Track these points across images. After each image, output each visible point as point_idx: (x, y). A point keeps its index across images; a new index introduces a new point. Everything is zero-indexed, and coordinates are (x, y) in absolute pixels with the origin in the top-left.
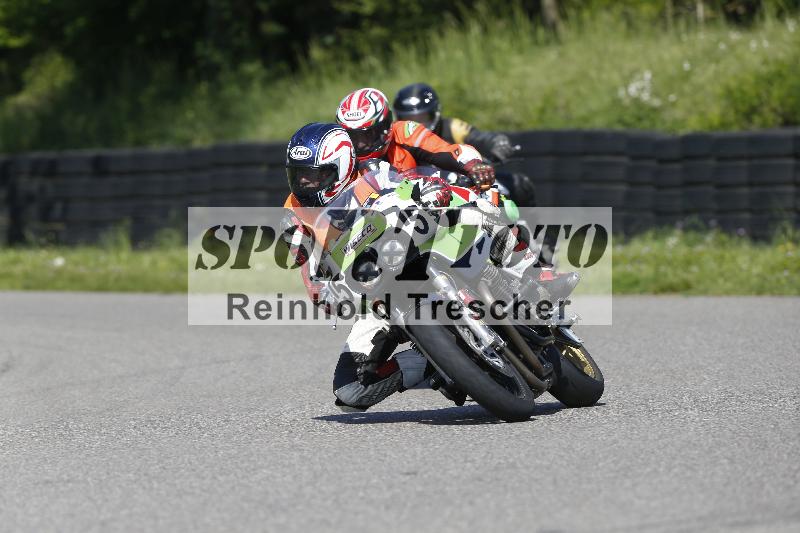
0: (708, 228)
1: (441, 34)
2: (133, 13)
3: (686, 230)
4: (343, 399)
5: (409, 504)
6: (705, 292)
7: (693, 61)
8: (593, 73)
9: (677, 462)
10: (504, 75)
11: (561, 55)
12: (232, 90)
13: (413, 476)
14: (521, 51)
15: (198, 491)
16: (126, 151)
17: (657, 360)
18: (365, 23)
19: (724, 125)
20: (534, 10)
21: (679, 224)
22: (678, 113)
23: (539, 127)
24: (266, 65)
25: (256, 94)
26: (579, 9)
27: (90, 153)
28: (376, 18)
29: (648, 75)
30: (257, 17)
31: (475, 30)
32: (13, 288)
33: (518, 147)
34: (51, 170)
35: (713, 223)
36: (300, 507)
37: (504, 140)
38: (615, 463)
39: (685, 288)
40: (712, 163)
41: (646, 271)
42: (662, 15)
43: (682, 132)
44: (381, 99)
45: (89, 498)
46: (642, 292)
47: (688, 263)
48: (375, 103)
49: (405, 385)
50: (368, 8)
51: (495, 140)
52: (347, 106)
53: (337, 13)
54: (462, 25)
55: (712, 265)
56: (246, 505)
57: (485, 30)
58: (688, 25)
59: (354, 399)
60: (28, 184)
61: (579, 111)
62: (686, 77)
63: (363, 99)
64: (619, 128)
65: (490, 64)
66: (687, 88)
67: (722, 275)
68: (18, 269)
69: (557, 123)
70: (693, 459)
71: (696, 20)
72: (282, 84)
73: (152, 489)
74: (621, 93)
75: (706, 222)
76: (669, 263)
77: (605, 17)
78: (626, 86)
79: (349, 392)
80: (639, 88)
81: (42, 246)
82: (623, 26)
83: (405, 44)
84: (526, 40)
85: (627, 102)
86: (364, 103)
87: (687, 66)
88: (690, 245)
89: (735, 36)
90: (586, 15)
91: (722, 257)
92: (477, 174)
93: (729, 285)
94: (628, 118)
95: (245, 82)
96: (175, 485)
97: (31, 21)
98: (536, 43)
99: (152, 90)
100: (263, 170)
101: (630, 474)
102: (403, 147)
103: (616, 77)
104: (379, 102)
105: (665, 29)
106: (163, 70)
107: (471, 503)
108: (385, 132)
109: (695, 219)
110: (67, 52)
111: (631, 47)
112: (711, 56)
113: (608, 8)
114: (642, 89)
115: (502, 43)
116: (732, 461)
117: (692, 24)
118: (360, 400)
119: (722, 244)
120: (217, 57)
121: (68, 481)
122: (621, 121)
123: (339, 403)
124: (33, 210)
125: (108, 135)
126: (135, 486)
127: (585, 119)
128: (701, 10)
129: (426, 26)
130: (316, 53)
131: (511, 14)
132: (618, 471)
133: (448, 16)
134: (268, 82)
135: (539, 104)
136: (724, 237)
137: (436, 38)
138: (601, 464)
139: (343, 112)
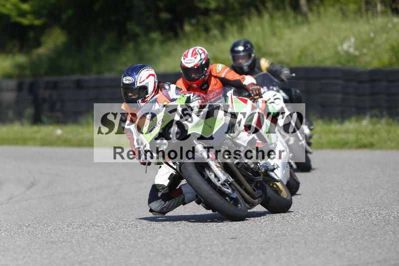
0: (382, 116)
1: (250, 19)
2: (96, 8)
3: (372, 117)
4: (153, 208)
5: (233, 254)
6: (381, 148)
7: (375, 33)
8: (325, 38)
9: (367, 233)
10: (280, 39)
11: (309, 29)
12: (145, 47)
13: (235, 239)
14: (289, 27)
15: (127, 247)
16: (92, 76)
17: (357, 182)
18: (211, 13)
19: (391, 64)
20: (296, 6)
21: (368, 113)
22: (368, 59)
23: (299, 65)
24: (162, 33)
25: (157, 48)
26: (318, 6)
27: (75, 77)
28: (217, 10)
29: (353, 40)
30: (158, 10)
31: (266, 16)
32: (35, 145)
33: (294, 75)
34: (54, 86)
35: (385, 113)
36: (178, 255)
37: (287, 71)
38: (336, 233)
39: (371, 146)
40: (385, 83)
41: (352, 137)
42: (360, 10)
43: (369, 68)
44: (204, 52)
45: (73, 250)
46: (350, 148)
47: (372, 133)
48: (200, 54)
49: (185, 201)
50: (213, 5)
51: (282, 70)
52: (186, 56)
53: (197, 8)
54: (260, 14)
55: (385, 135)
56: (151, 254)
57: (272, 17)
58: (373, 14)
59: (159, 209)
60: (43, 93)
61: (318, 58)
62: (372, 40)
63: (194, 52)
64: (338, 66)
65: (274, 34)
66: (372, 46)
67: (389, 139)
68: (38, 136)
69: (307, 63)
70: (375, 231)
71: (377, 12)
72: (170, 43)
73: (104, 245)
74: (339, 48)
75: (381, 113)
76: (363, 133)
77: (331, 10)
78: (342, 45)
79: (156, 205)
80: (348, 46)
81: (50, 124)
82: (340, 15)
83: (231, 23)
84: (292, 21)
85: (342, 53)
86: (194, 54)
87: (372, 35)
88: (373, 124)
89: (396, 20)
90: (322, 9)
91: (390, 131)
92: (252, 91)
93: (393, 145)
94: (343, 61)
95: (152, 42)
96: (116, 244)
97: (45, 12)
98: (297, 23)
99: (105, 46)
101: (343, 239)
102: (216, 77)
103: (336, 40)
104: (203, 54)
105: (361, 17)
106: (111, 37)
107: (264, 253)
108: (206, 69)
109: (376, 111)
110: (63, 28)
111: (345, 26)
112: (384, 29)
113: (333, 6)
114: (350, 47)
115: (279, 23)
116: (394, 233)
117: (375, 14)
118: (162, 209)
119: (389, 124)
120: (138, 30)
121: (63, 242)
122: (339, 62)
123: (151, 211)
124: (46, 106)
125: (83, 69)
126: (96, 244)
127: (321, 61)
128: (379, 7)
129: (242, 14)
130: (187, 28)
131: (284, 8)
132: (337, 238)
133: (253, 10)
134: (163, 42)
135: (298, 53)
136: (391, 121)
137: (246, 21)
138: (328, 234)
139: (184, 59)
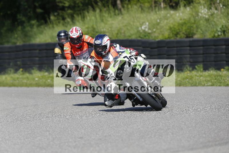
1: (88, 12)
4: (107, 104)
5: (81, 147)
7: (160, 19)
8: (132, 23)
9: (157, 134)
10: (106, 24)
11: (122, 18)
12: (28, 29)
13: (82, 139)
14: (111, 17)
15: (20, 144)
18: (66, 9)
19: (169, 38)
20: (115, 5)
22: (156, 35)
23: (117, 39)
24: (38, 21)
25: (35, 29)
26: (128, 4)
28: (69, 7)
29: (147, 24)
30: (35, 7)
31: (98, 11)
36: (49, 148)
38: (140, 134)
40: (166, 48)
42: (151, 6)
43: (157, 40)
44: (80, 30)
50: (67, 4)
52: (72, 32)
53: (58, 6)
54: (94, 10)
56: (33, 147)
57: (101, 11)
58: (159, 9)
59: (110, 104)
61: (128, 34)
62: (158, 24)
63: (76, 30)
64: (139, 39)
65: (102, 21)
66: (158, 27)
70: (162, 133)
72: (42, 27)
73: (6, 143)
74: (140, 29)
77: (135, 7)
78: (141, 27)
80: (145, 27)
83: (78, 15)
84: (113, 14)
85: (141, 31)
87: (158, 21)
89: (172, 12)
90: (130, 6)
94: (142, 36)
95: (32, 26)
96: (13, 142)
98: (115, 15)
99: (5, 28)
100: (37, 51)
101: (143, 138)
103: (138, 24)
105: (152, 10)
106: (8, 22)
107: (98, 146)
111: (143, 16)
112: (166, 18)
113: (136, 4)
115: (106, 15)
116: (172, 134)
117: (160, 9)
120: (24, 19)
122: (140, 37)
127: (130, 36)
128: (162, 5)
129: (84, 10)
130: (52, 18)
131: (108, 6)
132: (140, 137)
134: (38, 26)
135: (116, 32)
137: (86, 13)
138: (135, 135)
139: (71, 33)
